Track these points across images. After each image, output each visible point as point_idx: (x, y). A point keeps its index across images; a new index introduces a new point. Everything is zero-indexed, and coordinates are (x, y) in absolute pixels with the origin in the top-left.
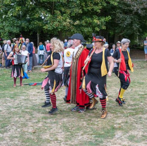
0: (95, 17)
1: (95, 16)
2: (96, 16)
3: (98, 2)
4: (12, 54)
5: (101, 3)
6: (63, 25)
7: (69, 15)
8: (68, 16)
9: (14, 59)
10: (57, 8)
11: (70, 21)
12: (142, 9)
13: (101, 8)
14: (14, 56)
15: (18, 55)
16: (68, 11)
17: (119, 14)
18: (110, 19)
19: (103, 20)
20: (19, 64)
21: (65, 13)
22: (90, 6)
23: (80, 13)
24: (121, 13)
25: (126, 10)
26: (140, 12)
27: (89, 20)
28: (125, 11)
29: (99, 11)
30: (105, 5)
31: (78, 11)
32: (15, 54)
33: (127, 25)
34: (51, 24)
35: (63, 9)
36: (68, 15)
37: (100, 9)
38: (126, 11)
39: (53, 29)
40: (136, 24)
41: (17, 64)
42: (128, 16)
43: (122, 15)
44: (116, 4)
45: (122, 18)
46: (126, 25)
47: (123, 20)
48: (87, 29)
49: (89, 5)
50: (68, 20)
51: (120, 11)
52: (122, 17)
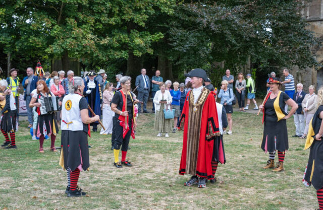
0: (134, 33)
1: (134, 30)
2: (137, 31)
3: (140, 7)
4: (36, 97)
5: (146, 9)
6: (83, 44)
7: (93, 27)
8: (91, 28)
9: (40, 106)
10: (69, 14)
11: (93, 37)
12: (216, 22)
13: (147, 20)
14: (39, 100)
15: (45, 98)
16: (91, 20)
17: (175, 28)
18: (162, 37)
19: (149, 38)
20: (49, 113)
21: (85, 23)
22: (128, 13)
23: (112, 24)
24: (177, 27)
25: (187, 21)
26: (213, 27)
27: (124, 37)
28: (185, 23)
29: (142, 24)
30: (152, 12)
31: (108, 21)
32: (41, 97)
33: (189, 48)
34: (60, 44)
35: (81, 17)
36: (91, 26)
37: (144, 21)
38: (187, 23)
39: (62, 50)
40: (205, 48)
41: (46, 113)
42: (190, 33)
43: (180, 31)
44: (171, 12)
45: (181, 36)
46: (187, 50)
47: (182, 41)
48: (119, 53)
49: (125, 12)
50: (90, 36)
51: (176, 24)
52: (180, 34)
